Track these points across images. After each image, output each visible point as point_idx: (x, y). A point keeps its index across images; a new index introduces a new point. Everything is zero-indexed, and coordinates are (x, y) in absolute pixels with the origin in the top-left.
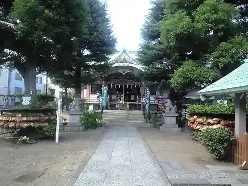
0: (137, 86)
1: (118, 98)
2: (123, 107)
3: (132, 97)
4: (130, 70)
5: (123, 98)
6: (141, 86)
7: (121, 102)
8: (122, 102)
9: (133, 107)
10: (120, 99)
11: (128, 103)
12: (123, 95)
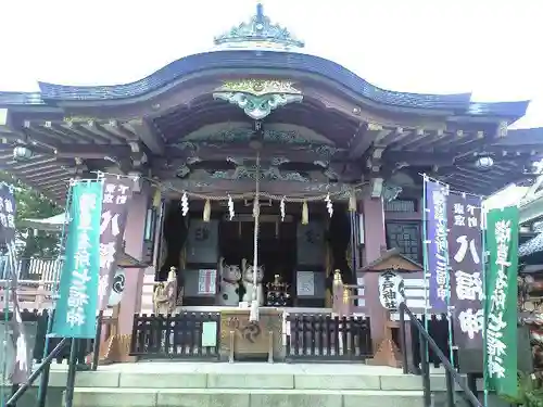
0: (340, 207)
1: (231, 289)
2: (250, 345)
3: (305, 285)
4: (301, 84)
5: (254, 291)
6: (360, 209)
7: (243, 306)
8: (252, 305)
9: (315, 340)
10: (241, 291)
11: (286, 311)
12: (254, 273)
